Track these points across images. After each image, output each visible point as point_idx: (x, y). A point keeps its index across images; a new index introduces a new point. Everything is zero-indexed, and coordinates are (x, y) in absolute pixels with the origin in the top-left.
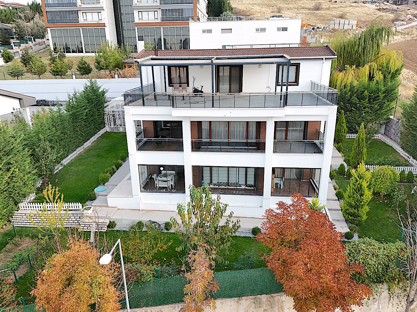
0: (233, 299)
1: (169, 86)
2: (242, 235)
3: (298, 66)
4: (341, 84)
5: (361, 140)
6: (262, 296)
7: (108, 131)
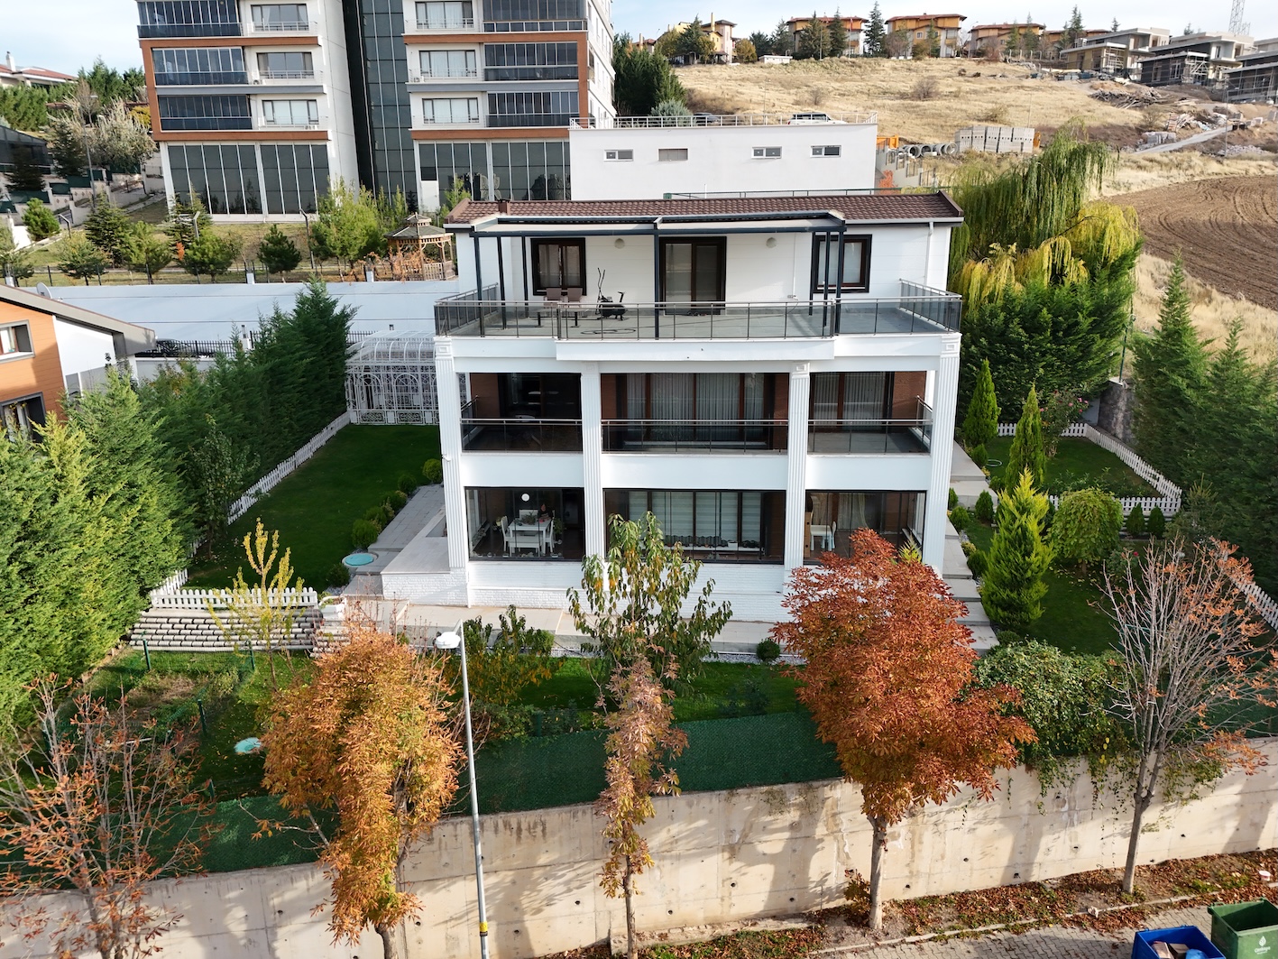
0: (717, 792)
1: (535, 293)
2: (734, 661)
3: (866, 243)
4: (981, 292)
5: (1030, 429)
6: (787, 786)
7: (354, 421)
